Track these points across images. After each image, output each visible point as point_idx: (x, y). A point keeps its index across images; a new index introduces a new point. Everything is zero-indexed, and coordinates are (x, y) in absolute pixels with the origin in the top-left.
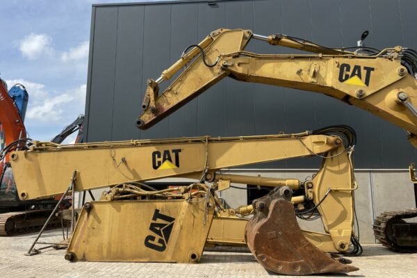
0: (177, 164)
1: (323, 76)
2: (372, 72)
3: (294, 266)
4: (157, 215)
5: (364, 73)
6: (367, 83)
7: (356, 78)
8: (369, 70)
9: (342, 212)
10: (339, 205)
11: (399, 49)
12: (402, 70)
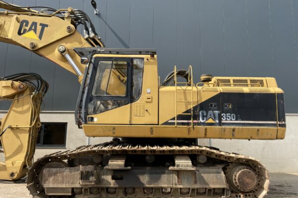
1: (6, 30)
2: (46, 28)
5: (39, 28)
6: (40, 37)
7: (32, 32)
8: (44, 26)
9: (19, 146)
10: (18, 140)
11: (70, 10)
12: (69, 28)
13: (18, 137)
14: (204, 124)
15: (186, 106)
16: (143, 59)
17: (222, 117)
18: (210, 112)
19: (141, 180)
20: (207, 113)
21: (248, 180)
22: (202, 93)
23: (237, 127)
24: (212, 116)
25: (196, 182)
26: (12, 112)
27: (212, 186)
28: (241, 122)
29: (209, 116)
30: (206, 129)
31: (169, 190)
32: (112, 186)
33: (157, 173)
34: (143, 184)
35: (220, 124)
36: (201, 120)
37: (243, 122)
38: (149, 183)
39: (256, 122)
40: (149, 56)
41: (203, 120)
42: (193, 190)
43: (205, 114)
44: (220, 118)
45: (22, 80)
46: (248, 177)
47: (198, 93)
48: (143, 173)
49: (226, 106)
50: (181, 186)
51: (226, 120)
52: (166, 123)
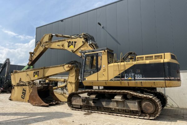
0: (38, 76)
1: (65, 46)
3: (36, 104)
4: (24, 90)
5: (74, 43)
6: (74, 47)
7: (72, 45)
8: (75, 42)
11: (83, 34)
12: (83, 42)
13: (72, 86)
14: (127, 80)
15: (119, 72)
16: (101, 53)
17: (135, 76)
18: (130, 74)
19: (103, 104)
20: (128, 75)
21: (148, 108)
22: (126, 66)
23: (143, 81)
24: (131, 76)
25: (124, 107)
26: (70, 77)
27: (132, 109)
28: (145, 78)
29: (129, 76)
30: (128, 82)
31: (113, 109)
32: (92, 105)
33: (109, 102)
34: (103, 106)
35: (135, 80)
36: (126, 78)
37: (146, 78)
38: (106, 105)
39: (153, 78)
40: (103, 51)
41: (127, 78)
42: (123, 110)
43: (127, 75)
44: (134, 77)
45: (72, 64)
46: (149, 106)
47: (124, 65)
48: (104, 101)
49: (137, 71)
50: (118, 108)
51: (137, 78)
52: (111, 80)
